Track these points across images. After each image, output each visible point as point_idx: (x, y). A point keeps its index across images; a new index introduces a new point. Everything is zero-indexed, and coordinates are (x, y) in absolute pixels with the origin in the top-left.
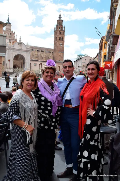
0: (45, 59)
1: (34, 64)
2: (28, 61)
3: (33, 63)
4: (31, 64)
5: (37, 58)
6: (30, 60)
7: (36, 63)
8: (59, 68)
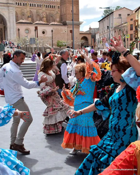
0: (45, 19)
1: (25, 30)
2: (12, 25)
3: (23, 28)
4: (19, 30)
5: (30, 19)
6: (16, 23)
7: (29, 29)
8: (71, 33)
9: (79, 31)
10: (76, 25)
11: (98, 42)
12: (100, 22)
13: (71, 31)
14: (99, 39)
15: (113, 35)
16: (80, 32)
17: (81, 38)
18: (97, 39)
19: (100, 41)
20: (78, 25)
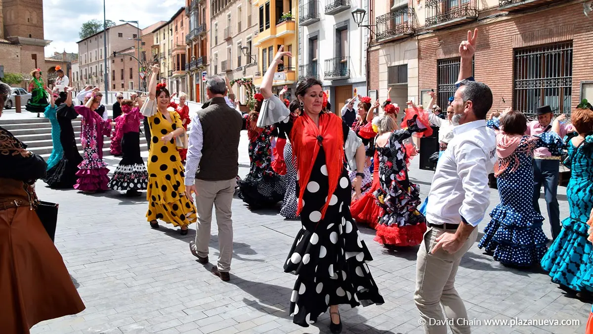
8: (34, 60)
9: (44, 58)
10: (37, 46)
11: (77, 78)
12: (80, 43)
13: (34, 57)
14: (79, 72)
15: (110, 67)
16: (46, 59)
17: (47, 69)
18: (74, 73)
19: (81, 76)
20: (42, 45)
